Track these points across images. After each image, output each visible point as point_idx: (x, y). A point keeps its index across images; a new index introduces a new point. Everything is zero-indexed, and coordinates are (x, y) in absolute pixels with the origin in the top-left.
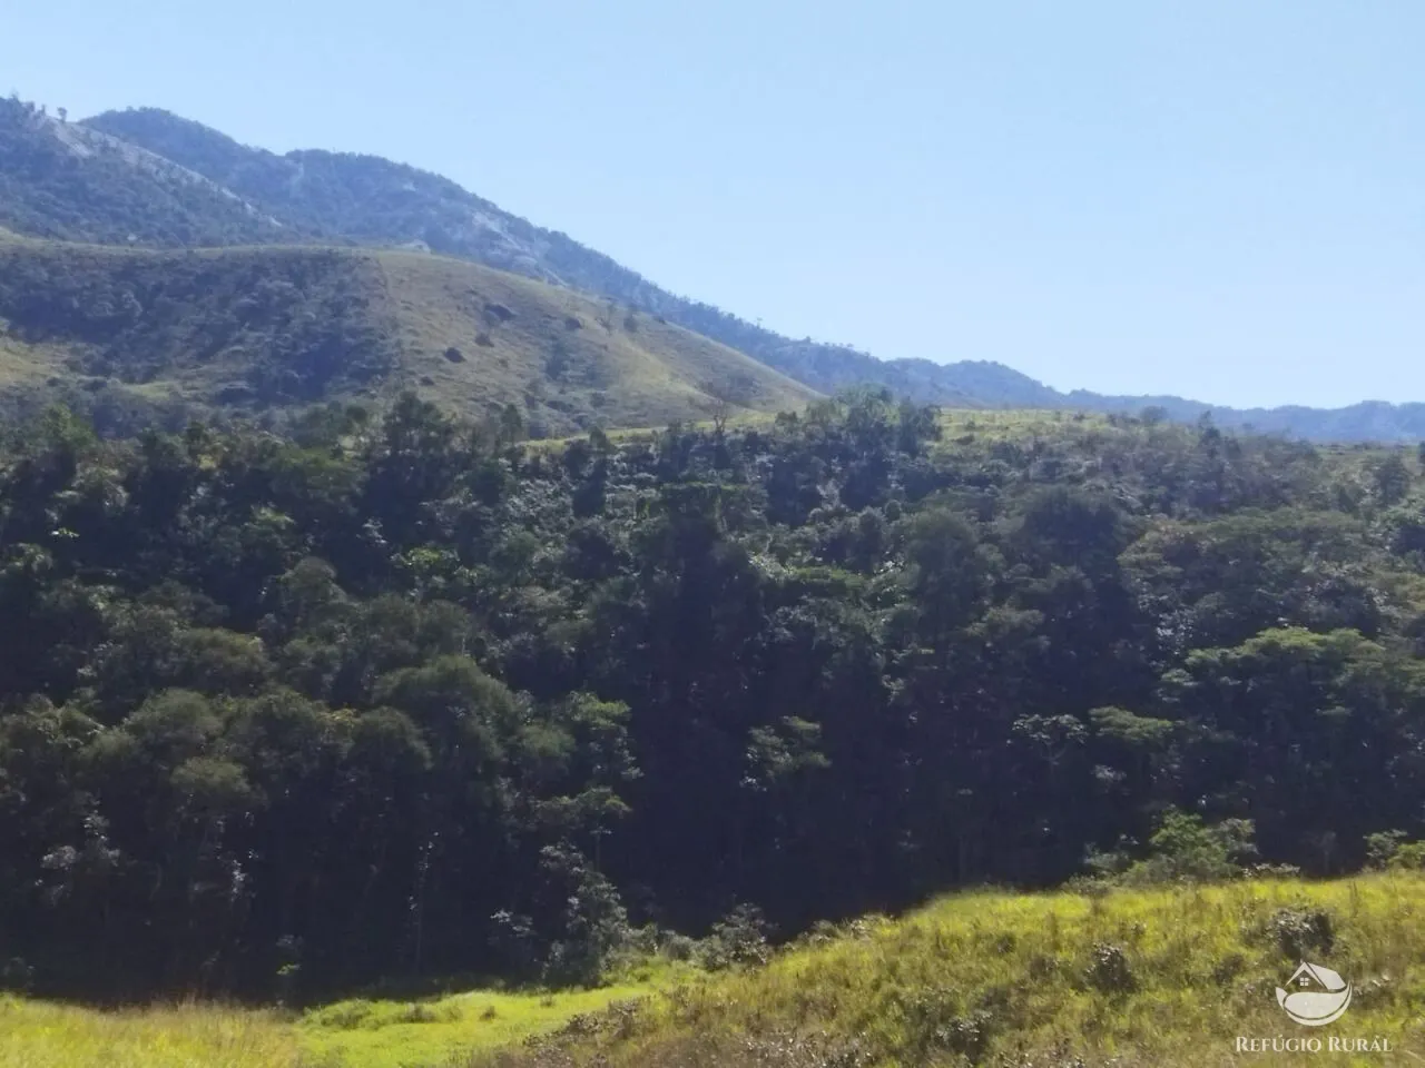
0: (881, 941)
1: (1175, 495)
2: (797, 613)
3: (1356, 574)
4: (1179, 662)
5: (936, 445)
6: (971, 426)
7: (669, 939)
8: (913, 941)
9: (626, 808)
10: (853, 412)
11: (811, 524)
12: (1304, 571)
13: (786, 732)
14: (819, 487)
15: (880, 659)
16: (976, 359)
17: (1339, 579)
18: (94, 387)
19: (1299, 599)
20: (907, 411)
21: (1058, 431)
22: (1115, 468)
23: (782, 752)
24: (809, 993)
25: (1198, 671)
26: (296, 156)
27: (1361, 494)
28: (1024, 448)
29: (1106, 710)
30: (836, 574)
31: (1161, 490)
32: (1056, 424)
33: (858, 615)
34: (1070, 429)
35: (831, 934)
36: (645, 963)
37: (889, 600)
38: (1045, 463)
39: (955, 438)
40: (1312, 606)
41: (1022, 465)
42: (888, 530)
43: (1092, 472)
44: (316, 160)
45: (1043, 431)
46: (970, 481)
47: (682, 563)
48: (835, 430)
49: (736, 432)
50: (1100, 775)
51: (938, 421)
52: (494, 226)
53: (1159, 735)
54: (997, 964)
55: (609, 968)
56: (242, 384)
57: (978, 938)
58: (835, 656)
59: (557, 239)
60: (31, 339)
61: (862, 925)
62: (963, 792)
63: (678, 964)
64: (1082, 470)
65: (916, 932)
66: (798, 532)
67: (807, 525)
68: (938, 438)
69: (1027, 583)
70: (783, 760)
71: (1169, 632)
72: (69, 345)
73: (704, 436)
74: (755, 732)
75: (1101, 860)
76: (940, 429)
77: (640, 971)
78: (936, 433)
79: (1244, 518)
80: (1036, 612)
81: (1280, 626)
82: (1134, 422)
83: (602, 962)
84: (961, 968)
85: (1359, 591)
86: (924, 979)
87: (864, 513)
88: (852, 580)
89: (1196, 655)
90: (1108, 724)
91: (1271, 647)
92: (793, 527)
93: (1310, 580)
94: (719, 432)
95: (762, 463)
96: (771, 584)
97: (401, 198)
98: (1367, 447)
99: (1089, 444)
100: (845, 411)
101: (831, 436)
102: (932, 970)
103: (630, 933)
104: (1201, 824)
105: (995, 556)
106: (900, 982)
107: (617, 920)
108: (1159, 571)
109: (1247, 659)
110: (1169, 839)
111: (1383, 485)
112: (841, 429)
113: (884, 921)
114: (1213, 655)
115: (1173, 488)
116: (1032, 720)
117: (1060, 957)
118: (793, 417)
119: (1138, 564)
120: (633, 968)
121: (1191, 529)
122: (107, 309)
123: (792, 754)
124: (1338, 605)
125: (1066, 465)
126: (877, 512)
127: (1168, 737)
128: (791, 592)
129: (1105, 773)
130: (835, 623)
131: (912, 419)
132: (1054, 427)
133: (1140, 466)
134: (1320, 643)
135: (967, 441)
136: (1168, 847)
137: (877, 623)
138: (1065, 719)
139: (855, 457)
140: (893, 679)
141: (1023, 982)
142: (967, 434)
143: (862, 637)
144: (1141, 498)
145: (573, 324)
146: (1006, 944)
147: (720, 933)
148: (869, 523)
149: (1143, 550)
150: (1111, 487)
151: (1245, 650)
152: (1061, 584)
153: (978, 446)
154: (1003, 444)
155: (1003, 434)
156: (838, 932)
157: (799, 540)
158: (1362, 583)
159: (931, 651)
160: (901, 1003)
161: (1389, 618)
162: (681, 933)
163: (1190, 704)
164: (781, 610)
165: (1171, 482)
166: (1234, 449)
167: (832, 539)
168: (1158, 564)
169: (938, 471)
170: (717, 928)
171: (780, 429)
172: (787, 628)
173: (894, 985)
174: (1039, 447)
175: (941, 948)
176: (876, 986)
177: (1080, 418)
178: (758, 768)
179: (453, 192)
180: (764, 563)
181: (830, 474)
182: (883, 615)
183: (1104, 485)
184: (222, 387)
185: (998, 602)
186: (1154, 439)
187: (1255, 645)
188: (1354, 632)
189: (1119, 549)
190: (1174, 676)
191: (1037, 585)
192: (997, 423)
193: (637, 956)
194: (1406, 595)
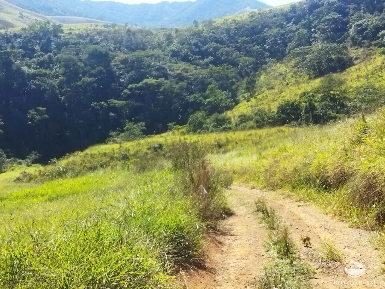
0: (80, 156)
1: (121, 46)
2: (36, 81)
3: (163, 64)
4: (126, 88)
5: (63, 35)
6: (70, 29)
7: (17, 160)
8: (87, 156)
9: (3, 132)
10: (41, 27)
11: (35, 58)
12: (152, 64)
13: (37, 110)
14: (34, 47)
15: (57, 91)
17: (159, 66)
19: (151, 71)
20: (54, 26)
21: (92, 30)
22: (107, 39)
23: (37, 116)
24: (68, 167)
25: (131, 89)
27: (163, 43)
28: (85, 35)
29: (111, 100)
30: (44, 71)
31: (118, 45)
32: (91, 28)
33: (51, 81)
34: (95, 29)
35: (69, 156)
36: (12, 166)
37: (57, 77)
38: (90, 39)
39: (67, 32)
40: (154, 73)
41: (84, 40)
42: (54, 58)
43: (101, 41)
45: (88, 30)
46: (73, 44)
47: (4, 70)
48: (36, 32)
49: (11, 33)
50: (111, 115)
51: (62, 28)
53: (123, 105)
54: (104, 158)
55: (4, 168)
57: (99, 154)
58: (47, 91)
61: (75, 153)
62: (81, 121)
63: (20, 166)
64: (99, 40)
65: (87, 154)
66: (32, 60)
67: (34, 58)
68: (63, 33)
69: (90, 71)
70: (37, 117)
71: (123, 80)
73: (2, 35)
74: (30, 111)
75: (113, 134)
76: (63, 30)
77: (12, 168)
78: (62, 31)
79: (138, 53)
80: (93, 78)
81: (147, 78)
82: (110, 26)
83: (2, 167)
84: (97, 159)
85: (164, 68)
86: (90, 162)
87: (48, 54)
88: (48, 72)
89: (130, 86)
90: (112, 103)
91: (146, 83)
92: (30, 59)
93: (153, 66)
94: (6, 33)
95: (19, 41)
96: (28, 74)
98: (163, 29)
99: (100, 33)
100: (39, 27)
101: (35, 33)
102: (91, 160)
103: (8, 160)
104: (134, 124)
105: (82, 65)
106: (86, 163)
107: (4, 157)
108: (120, 66)
109: (141, 86)
110: (128, 128)
111: (168, 40)
112: (38, 31)
113: (80, 152)
114: (133, 86)
115: (121, 44)
116: (95, 103)
117: (115, 155)
118: (25, 29)
119: (115, 65)
120: (10, 168)
121: (126, 56)
123: (39, 115)
124: (159, 72)
125: (95, 39)
126: (51, 54)
127: (125, 105)
128: (34, 76)
129: (112, 114)
130: (46, 83)
131: (56, 28)
132: (91, 29)
133: (112, 39)
134: (157, 82)
135: (70, 34)
136: (128, 130)
137: (55, 82)
138: (103, 103)
139: (42, 39)
140: (62, 96)
141: (109, 161)
142: (70, 31)
143: (53, 86)
144: (114, 47)
146: (105, 154)
147: (28, 158)
148: (50, 57)
149: (116, 61)
150: (107, 45)
151: (141, 84)
152: (98, 71)
153: (73, 35)
154: (79, 34)
155: (78, 31)
156: (70, 155)
157: (33, 62)
158: (164, 66)
159: (70, 89)
160: (87, 167)
161: (170, 74)
162: (19, 159)
163: (129, 97)
164: (31, 81)
165: (120, 42)
166: (134, 34)
167: (41, 62)
168: (120, 65)
169: (64, 42)
170: (28, 157)
171: (22, 32)
172: (34, 85)
173: (84, 164)
174: (88, 35)
175: (92, 156)
176: (81, 164)
177: (97, 26)
178: (32, 119)
180: (25, 69)
181: (37, 43)
182: (57, 81)
183: (105, 44)
185: (84, 76)
186: (115, 32)
187: (142, 83)
188: (163, 79)
189: (110, 61)
190: (126, 91)
191: (93, 71)
192: (77, 28)
193: (11, 165)
194: (173, 69)
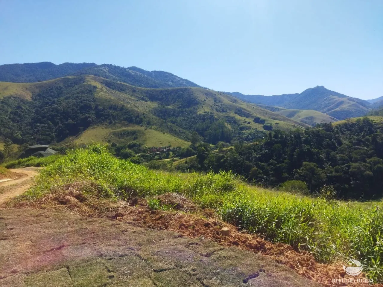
16: (235, 92)
18: (163, 107)
26: (152, 71)
44: (155, 72)
52: (179, 79)
56: (180, 106)
59: (186, 80)
60: (152, 101)
72: (157, 102)
97: (167, 76)
122: (160, 97)
145: (215, 95)
179: (172, 75)
184: (178, 106)
